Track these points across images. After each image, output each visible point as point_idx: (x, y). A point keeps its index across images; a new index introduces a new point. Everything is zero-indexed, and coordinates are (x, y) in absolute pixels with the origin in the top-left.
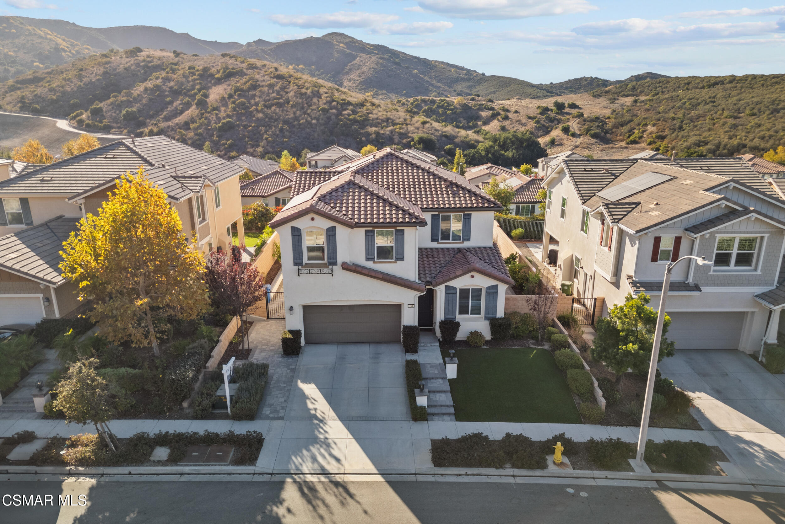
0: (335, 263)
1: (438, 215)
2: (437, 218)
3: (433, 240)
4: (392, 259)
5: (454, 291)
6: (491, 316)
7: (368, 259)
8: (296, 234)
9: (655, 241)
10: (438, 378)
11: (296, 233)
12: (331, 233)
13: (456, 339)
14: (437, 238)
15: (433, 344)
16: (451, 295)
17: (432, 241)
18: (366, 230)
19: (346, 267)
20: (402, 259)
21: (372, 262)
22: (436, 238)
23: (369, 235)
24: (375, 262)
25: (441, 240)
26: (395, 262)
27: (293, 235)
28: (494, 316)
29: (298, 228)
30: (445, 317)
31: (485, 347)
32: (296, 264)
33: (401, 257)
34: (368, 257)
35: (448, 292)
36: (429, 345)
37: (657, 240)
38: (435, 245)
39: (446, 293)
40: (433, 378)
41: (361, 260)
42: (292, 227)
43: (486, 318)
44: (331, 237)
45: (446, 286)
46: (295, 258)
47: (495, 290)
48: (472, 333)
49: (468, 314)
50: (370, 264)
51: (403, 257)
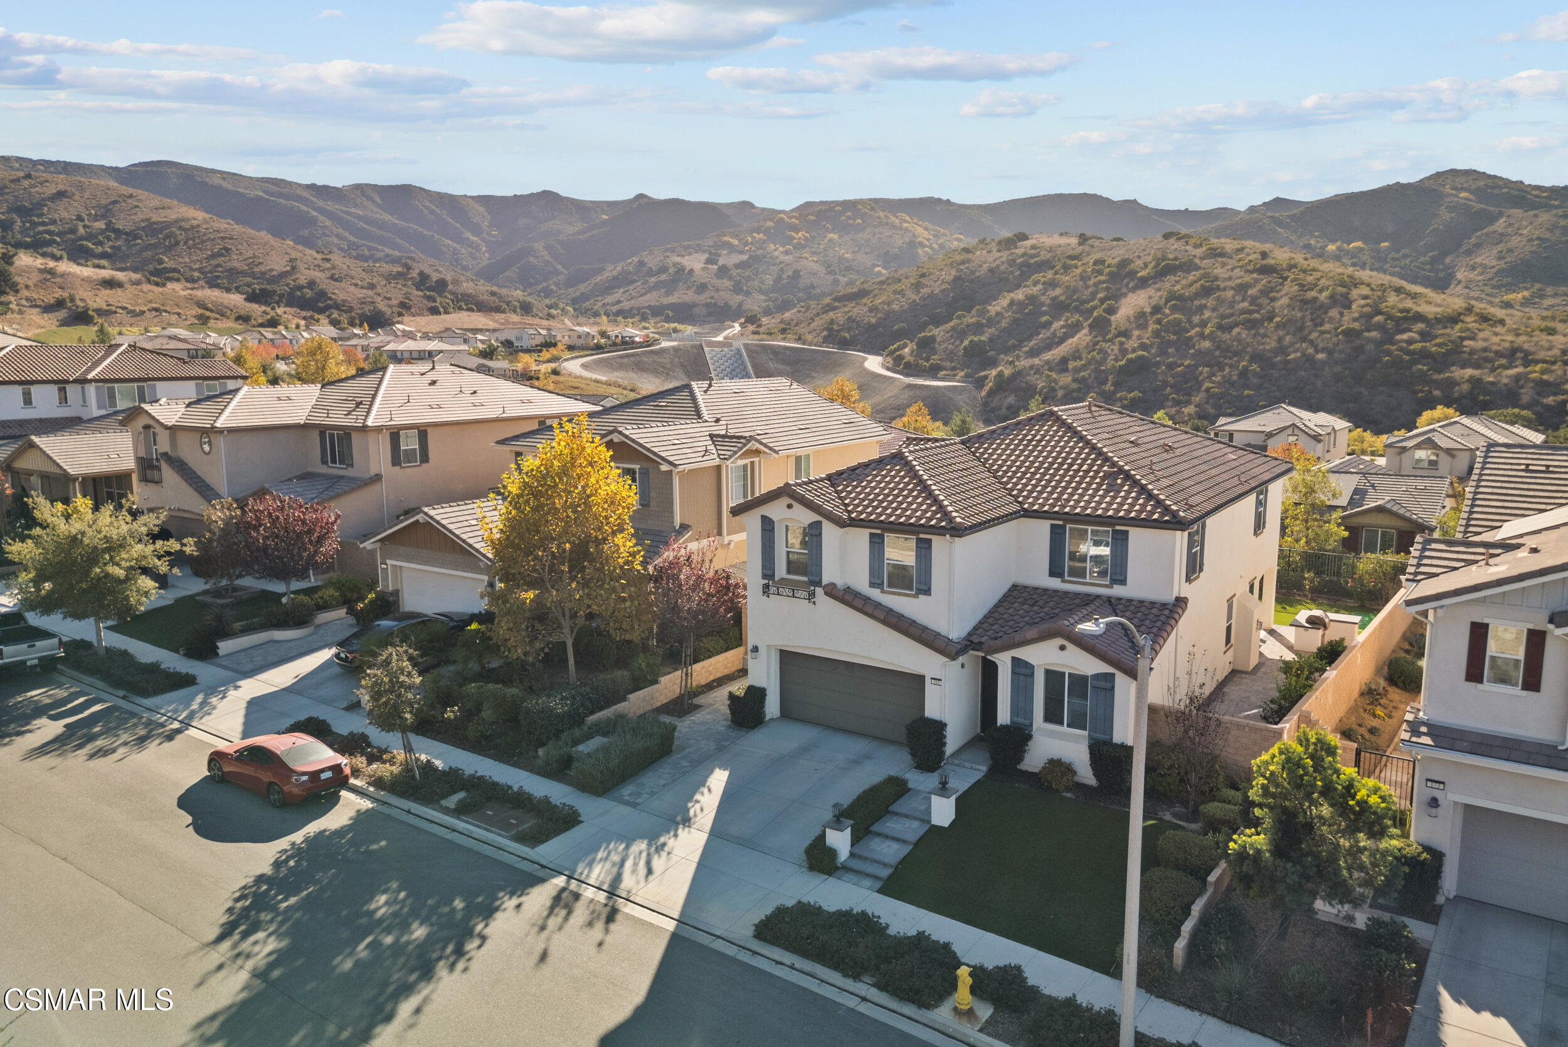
0: (818, 584)
1: (1063, 527)
2: (1060, 531)
3: (1053, 573)
4: (911, 589)
5: (1028, 672)
6: (1100, 737)
7: (872, 585)
8: (768, 525)
9: (1476, 631)
10: (915, 818)
11: (767, 527)
12: (814, 532)
13: (1019, 767)
14: (1061, 571)
15: (974, 766)
16: (1022, 678)
17: (1052, 576)
18: (871, 534)
19: (832, 591)
20: (927, 592)
21: (877, 589)
22: (1058, 570)
23: (877, 543)
24: (883, 591)
25: (1069, 575)
26: (916, 596)
27: (763, 529)
28: (1106, 737)
29: (770, 519)
30: (1011, 719)
31: (1069, 795)
32: (764, 576)
33: (926, 588)
34: (873, 580)
35: (1018, 670)
36: (967, 765)
38: (1055, 583)
39: (1013, 672)
40: (907, 816)
41: (861, 581)
42: (762, 515)
43: (1090, 740)
44: (814, 539)
45: (1013, 658)
46: (764, 567)
47: (1109, 685)
48: (1052, 762)
49: (1061, 723)
50: (875, 594)
51: (930, 589)
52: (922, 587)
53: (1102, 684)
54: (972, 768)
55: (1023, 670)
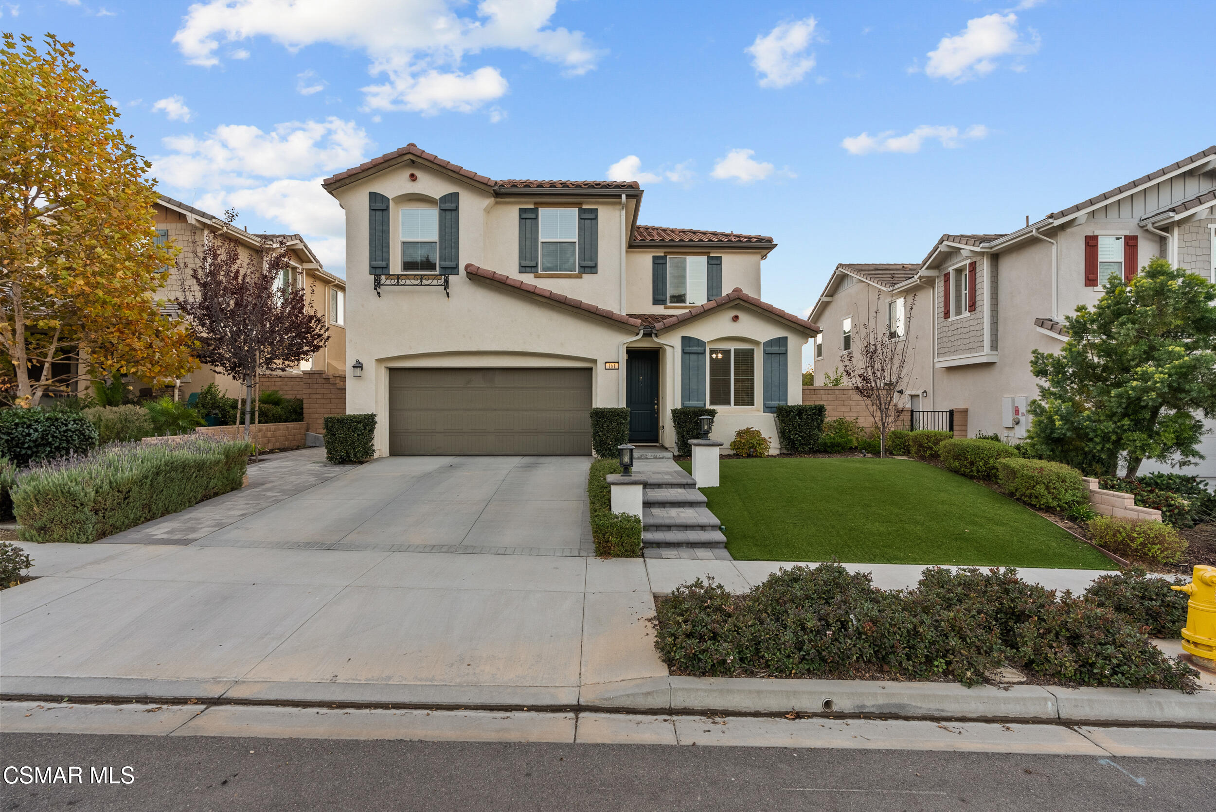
0: (454, 270)
1: (664, 258)
2: (661, 261)
3: (656, 301)
4: (572, 269)
5: (700, 349)
6: (775, 403)
7: (524, 269)
9: (1087, 244)
11: (379, 206)
12: (448, 206)
14: (663, 298)
15: (659, 455)
16: (693, 357)
17: (654, 304)
18: (522, 211)
19: (477, 277)
20: (593, 269)
21: (532, 275)
22: (661, 297)
23: (528, 219)
24: (538, 276)
25: (671, 302)
26: (579, 276)
27: (372, 209)
28: (782, 403)
29: (382, 196)
30: (683, 404)
32: (374, 271)
33: (592, 265)
34: (524, 263)
35: (688, 349)
36: (650, 455)
37: (1091, 244)
38: (659, 310)
39: (684, 352)
40: (659, 485)
41: (510, 268)
42: (370, 193)
43: (768, 409)
44: (448, 214)
45: (683, 338)
46: (373, 260)
47: (782, 349)
48: (739, 434)
49: (729, 403)
50: (528, 279)
51: (595, 267)
52: (588, 263)
53: (775, 349)
54: (655, 458)
55: (694, 349)
